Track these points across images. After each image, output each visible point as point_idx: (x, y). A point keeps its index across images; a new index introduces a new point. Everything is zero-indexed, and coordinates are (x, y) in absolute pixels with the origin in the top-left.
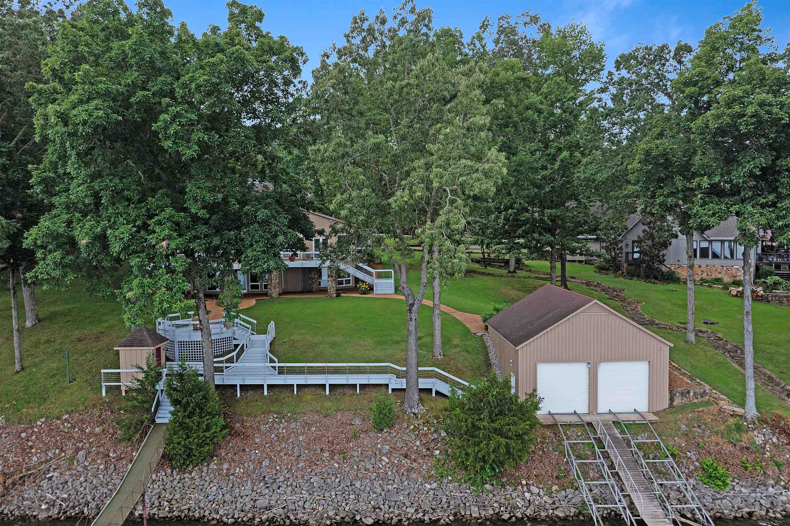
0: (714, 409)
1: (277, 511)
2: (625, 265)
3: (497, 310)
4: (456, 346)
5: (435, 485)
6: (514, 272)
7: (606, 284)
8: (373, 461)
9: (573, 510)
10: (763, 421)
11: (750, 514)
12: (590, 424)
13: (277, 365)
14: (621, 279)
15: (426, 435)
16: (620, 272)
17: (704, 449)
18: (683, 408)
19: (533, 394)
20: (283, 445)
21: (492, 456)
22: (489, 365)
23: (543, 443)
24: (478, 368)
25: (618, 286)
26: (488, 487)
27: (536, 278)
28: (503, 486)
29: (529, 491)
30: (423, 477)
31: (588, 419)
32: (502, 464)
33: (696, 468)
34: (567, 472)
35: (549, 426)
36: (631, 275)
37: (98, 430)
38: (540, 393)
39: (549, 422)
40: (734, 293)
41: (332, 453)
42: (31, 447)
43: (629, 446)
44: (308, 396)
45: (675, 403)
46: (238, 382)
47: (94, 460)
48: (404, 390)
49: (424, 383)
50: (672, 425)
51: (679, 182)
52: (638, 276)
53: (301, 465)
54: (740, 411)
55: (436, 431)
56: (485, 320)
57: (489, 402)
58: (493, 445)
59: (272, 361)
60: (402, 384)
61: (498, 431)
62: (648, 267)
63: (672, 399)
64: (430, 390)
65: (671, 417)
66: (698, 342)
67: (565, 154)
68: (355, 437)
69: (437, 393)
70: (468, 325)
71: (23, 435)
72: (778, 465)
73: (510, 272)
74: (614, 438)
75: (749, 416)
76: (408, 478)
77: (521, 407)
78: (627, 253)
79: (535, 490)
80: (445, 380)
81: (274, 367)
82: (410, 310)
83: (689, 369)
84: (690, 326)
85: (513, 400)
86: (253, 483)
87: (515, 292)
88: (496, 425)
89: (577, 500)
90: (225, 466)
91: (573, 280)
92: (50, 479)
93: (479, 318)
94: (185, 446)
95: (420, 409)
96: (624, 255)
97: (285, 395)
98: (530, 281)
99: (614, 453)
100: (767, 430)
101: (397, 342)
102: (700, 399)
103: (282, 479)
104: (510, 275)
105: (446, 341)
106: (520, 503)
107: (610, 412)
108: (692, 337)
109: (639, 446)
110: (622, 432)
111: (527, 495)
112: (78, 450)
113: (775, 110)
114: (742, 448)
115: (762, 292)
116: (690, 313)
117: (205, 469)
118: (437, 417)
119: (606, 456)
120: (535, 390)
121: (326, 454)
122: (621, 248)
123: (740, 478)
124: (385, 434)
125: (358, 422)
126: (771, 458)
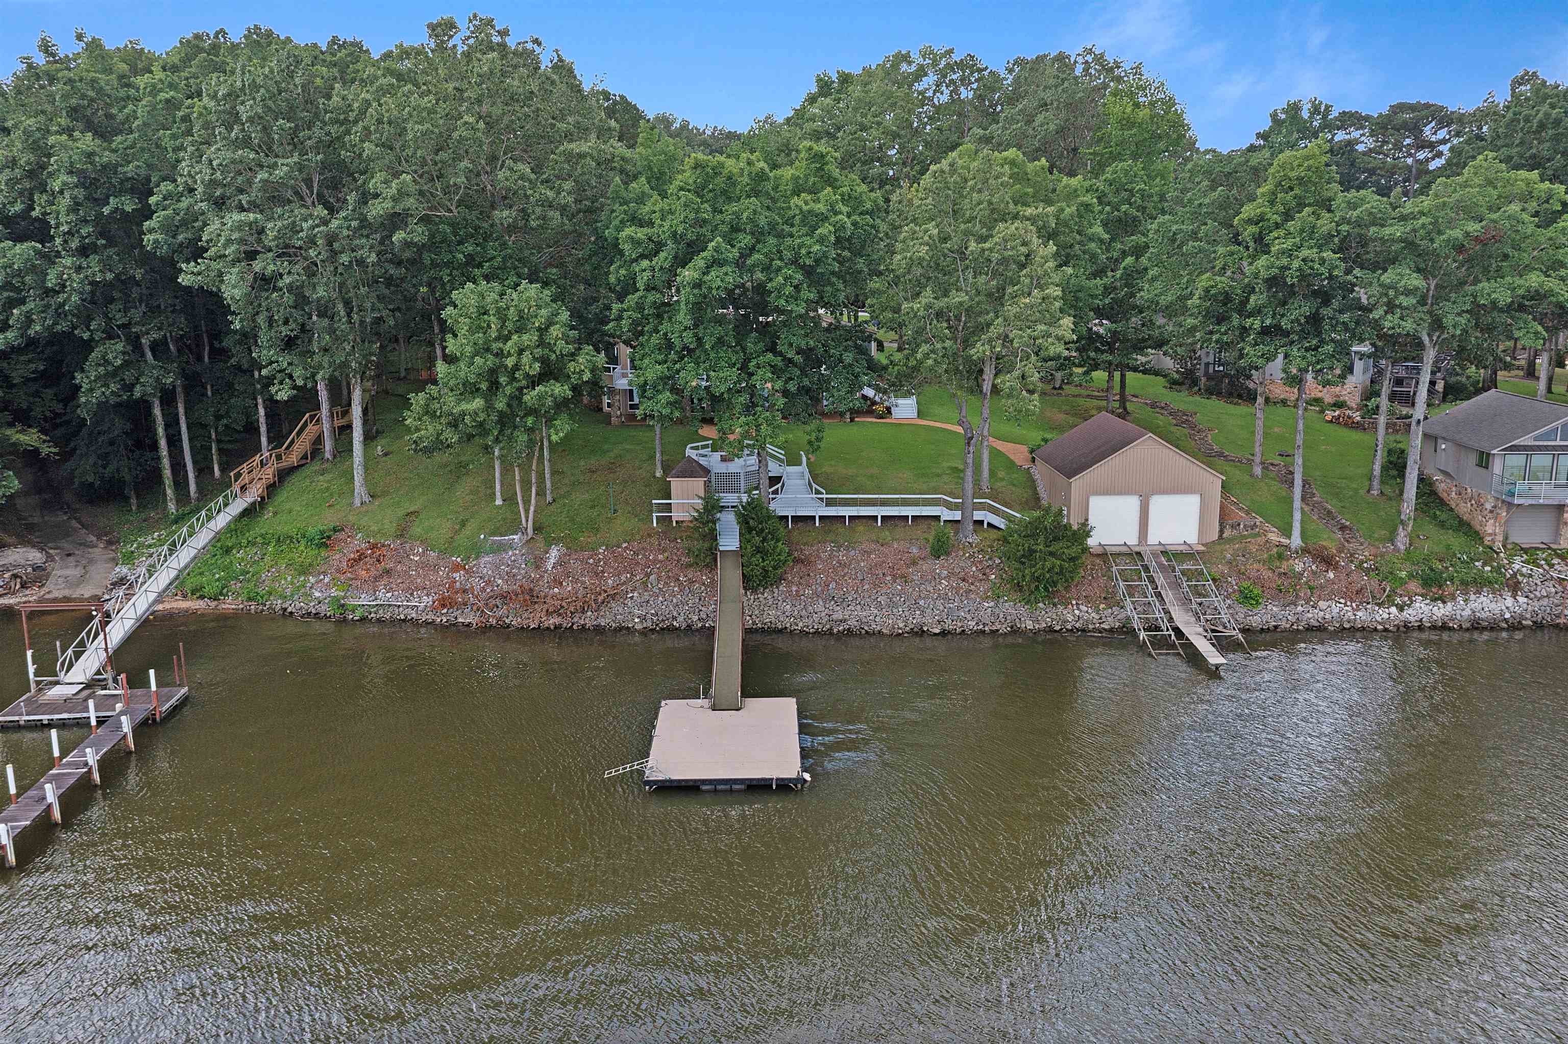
0: (1261, 540)
1: (852, 623)
2: (1203, 379)
3: (1046, 440)
4: (1002, 479)
5: (992, 604)
6: (1060, 388)
7: (1175, 406)
8: (933, 584)
9: (1117, 624)
10: (1305, 551)
11: (1276, 627)
12: (1139, 554)
13: (825, 496)
14: (1197, 398)
15: (981, 562)
16: (1196, 388)
17: (1243, 574)
18: (1230, 540)
19: (1085, 524)
20: (846, 570)
21: (1048, 576)
22: (1038, 499)
23: (1092, 569)
24: (1027, 502)
25: (1191, 408)
26: (1041, 605)
27: (1088, 396)
28: (1055, 605)
29: (1078, 609)
30: (981, 597)
31: (1137, 549)
32: (1055, 584)
33: (1234, 591)
34: (1114, 594)
35: (1098, 555)
36: (1210, 392)
37: (660, 557)
38: (1092, 522)
39: (1099, 550)
40: (1329, 418)
41: (895, 578)
42: (603, 572)
43: (1174, 571)
44: (860, 527)
45: (1225, 535)
46: (790, 513)
47: (666, 583)
48: (958, 521)
49: (978, 515)
50: (1217, 554)
51: (1236, 320)
52: (1219, 394)
53: (866, 587)
54: (1285, 541)
55: (990, 559)
56: (1032, 451)
57: (1046, 529)
58: (1048, 564)
59: (818, 492)
60: (957, 515)
61: (1052, 554)
62: (1231, 384)
63: (1221, 532)
64: (982, 522)
65: (1218, 548)
66: (1264, 476)
67: (1129, 260)
68: (914, 563)
69: (989, 524)
70: (1012, 457)
71: (591, 561)
72: (1311, 588)
73: (1054, 388)
74: (1161, 566)
75: (1293, 546)
76: (967, 598)
77: (1075, 533)
78: (1207, 364)
79: (1084, 608)
80: (995, 511)
81: (821, 499)
82: (969, 443)
83: (1248, 503)
84: (1258, 459)
85: (1067, 527)
86: (825, 603)
87: (1063, 416)
88: (1051, 549)
89: (1122, 616)
90: (794, 588)
91: (1134, 399)
92: (632, 598)
93: (1025, 449)
94: (763, 568)
95: (974, 539)
96: (1203, 366)
97: (838, 526)
98: (1081, 401)
99: (1160, 580)
100: (1308, 559)
101: (938, 475)
102: (1250, 531)
103: (850, 598)
104: (1055, 392)
105: (992, 473)
106: (1070, 618)
107: (1160, 544)
108: (1258, 470)
109: (1183, 573)
110: (1169, 560)
111: (1077, 612)
112: (648, 575)
113: (1316, 266)
114: (1280, 574)
115: (1358, 418)
116: (1258, 444)
117: (776, 591)
118: (991, 546)
119: (1152, 580)
120: (1087, 520)
121: (889, 578)
122: (1199, 358)
123: (1273, 598)
124: (942, 560)
125: (915, 550)
126: (1306, 583)
